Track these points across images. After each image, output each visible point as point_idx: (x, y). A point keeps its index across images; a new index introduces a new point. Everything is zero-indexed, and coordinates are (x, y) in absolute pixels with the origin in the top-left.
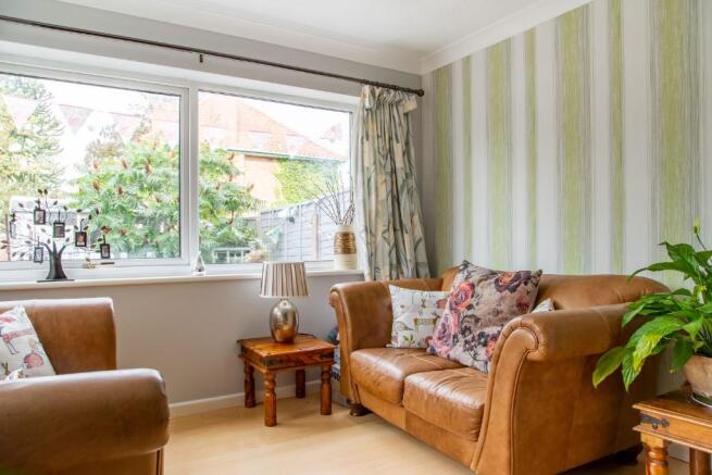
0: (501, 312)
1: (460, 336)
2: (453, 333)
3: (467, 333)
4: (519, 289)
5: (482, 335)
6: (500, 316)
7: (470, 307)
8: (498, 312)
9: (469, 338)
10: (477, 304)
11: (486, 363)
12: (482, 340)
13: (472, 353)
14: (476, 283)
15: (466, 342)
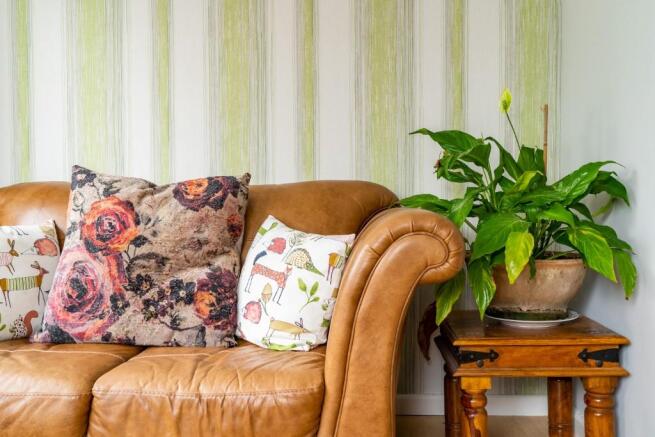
0: (207, 242)
1: (128, 295)
2: (108, 292)
3: (145, 286)
4: (226, 202)
5: (177, 285)
6: (206, 248)
7: (139, 241)
8: (200, 244)
9: (152, 294)
10: (155, 234)
11: (203, 330)
12: (182, 293)
13: (167, 319)
14: (134, 200)
15: (147, 303)
